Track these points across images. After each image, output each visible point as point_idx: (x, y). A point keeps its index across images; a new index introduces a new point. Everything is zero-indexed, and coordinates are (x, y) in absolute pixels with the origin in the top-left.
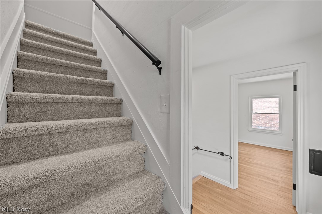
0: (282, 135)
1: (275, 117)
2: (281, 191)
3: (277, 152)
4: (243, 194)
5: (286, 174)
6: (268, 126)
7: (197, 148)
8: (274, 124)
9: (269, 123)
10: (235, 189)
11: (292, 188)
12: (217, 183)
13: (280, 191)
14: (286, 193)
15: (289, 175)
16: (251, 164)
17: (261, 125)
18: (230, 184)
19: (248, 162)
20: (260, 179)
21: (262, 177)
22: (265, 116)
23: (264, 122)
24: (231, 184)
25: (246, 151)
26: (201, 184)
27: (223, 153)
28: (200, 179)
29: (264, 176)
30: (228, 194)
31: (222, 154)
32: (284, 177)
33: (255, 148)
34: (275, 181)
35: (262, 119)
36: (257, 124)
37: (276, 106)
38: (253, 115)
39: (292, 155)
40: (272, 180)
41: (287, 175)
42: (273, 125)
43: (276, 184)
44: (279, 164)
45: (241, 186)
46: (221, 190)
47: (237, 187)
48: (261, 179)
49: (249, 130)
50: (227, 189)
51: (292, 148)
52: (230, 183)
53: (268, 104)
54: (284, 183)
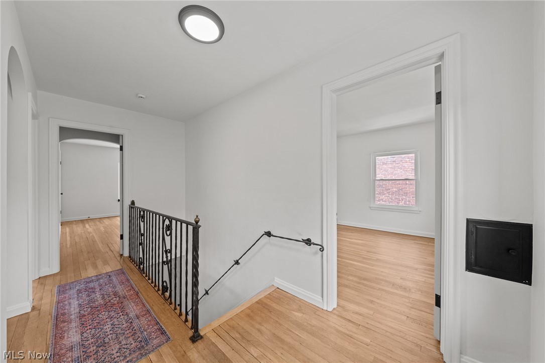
0: (419, 212)
1: (411, 190)
2: (416, 309)
3: (412, 240)
4: (344, 321)
5: (424, 275)
6: (401, 203)
7: (269, 234)
8: (409, 201)
9: (402, 200)
10: (330, 309)
11: (434, 302)
12: (300, 300)
13: (412, 308)
14: (424, 313)
15: (428, 277)
16: (368, 261)
17: (392, 202)
18: (321, 301)
19: (364, 258)
20: (379, 286)
21: (384, 282)
22: (396, 189)
23: (396, 198)
24: (323, 300)
25: (365, 240)
26: (266, 304)
27: (310, 241)
28: (269, 294)
29: (387, 281)
30: (314, 322)
31: (308, 242)
32: (420, 281)
33: (379, 235)
34: (404, 289)
35: (393, 193)
36: (386, 202)
37: (411, 173)
38: (377, 183)
39: (434, 243)
40: (401, 287)
41: (425, 277)
42: (408, 203)
43: (407, 294)
44: (414, 259)
45: (343, 303)
46: (303, 313)
47: (335, 306)
48: (381, 287)
49: (370, 207)
50: (316, 310)
51: (434, 234)
52: (321, 298)
53: (401, 170)
54: (420, 293)
